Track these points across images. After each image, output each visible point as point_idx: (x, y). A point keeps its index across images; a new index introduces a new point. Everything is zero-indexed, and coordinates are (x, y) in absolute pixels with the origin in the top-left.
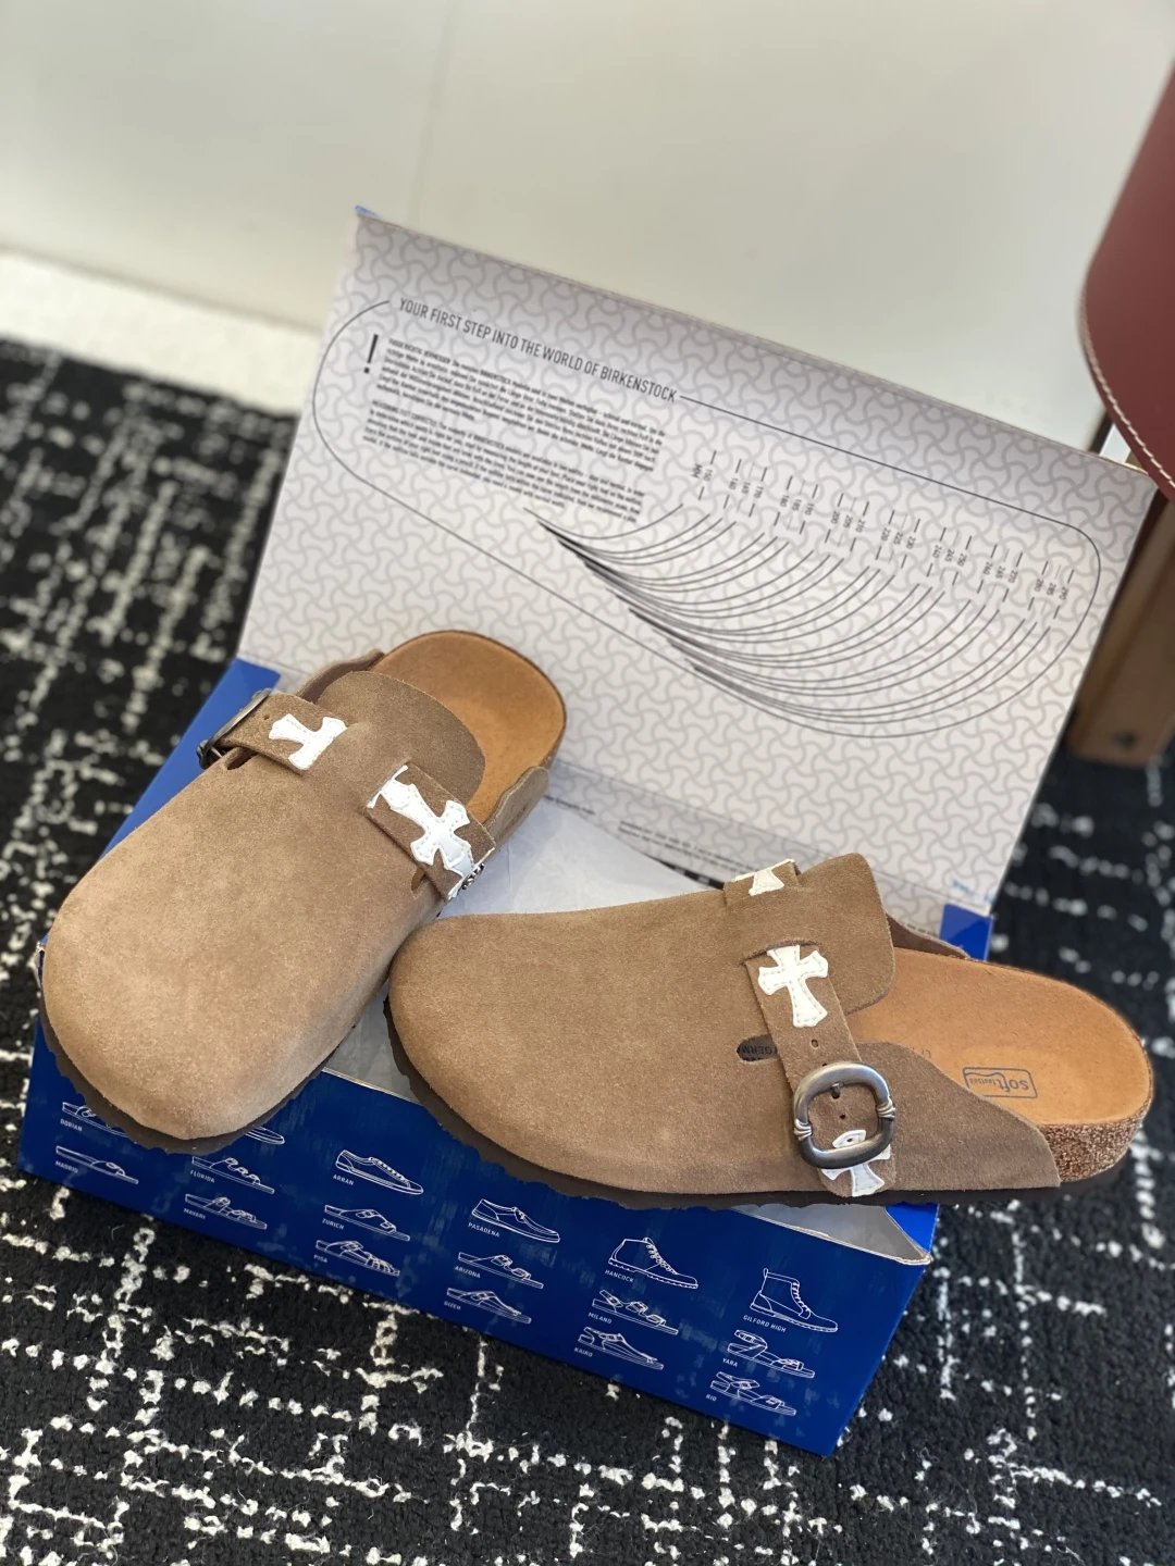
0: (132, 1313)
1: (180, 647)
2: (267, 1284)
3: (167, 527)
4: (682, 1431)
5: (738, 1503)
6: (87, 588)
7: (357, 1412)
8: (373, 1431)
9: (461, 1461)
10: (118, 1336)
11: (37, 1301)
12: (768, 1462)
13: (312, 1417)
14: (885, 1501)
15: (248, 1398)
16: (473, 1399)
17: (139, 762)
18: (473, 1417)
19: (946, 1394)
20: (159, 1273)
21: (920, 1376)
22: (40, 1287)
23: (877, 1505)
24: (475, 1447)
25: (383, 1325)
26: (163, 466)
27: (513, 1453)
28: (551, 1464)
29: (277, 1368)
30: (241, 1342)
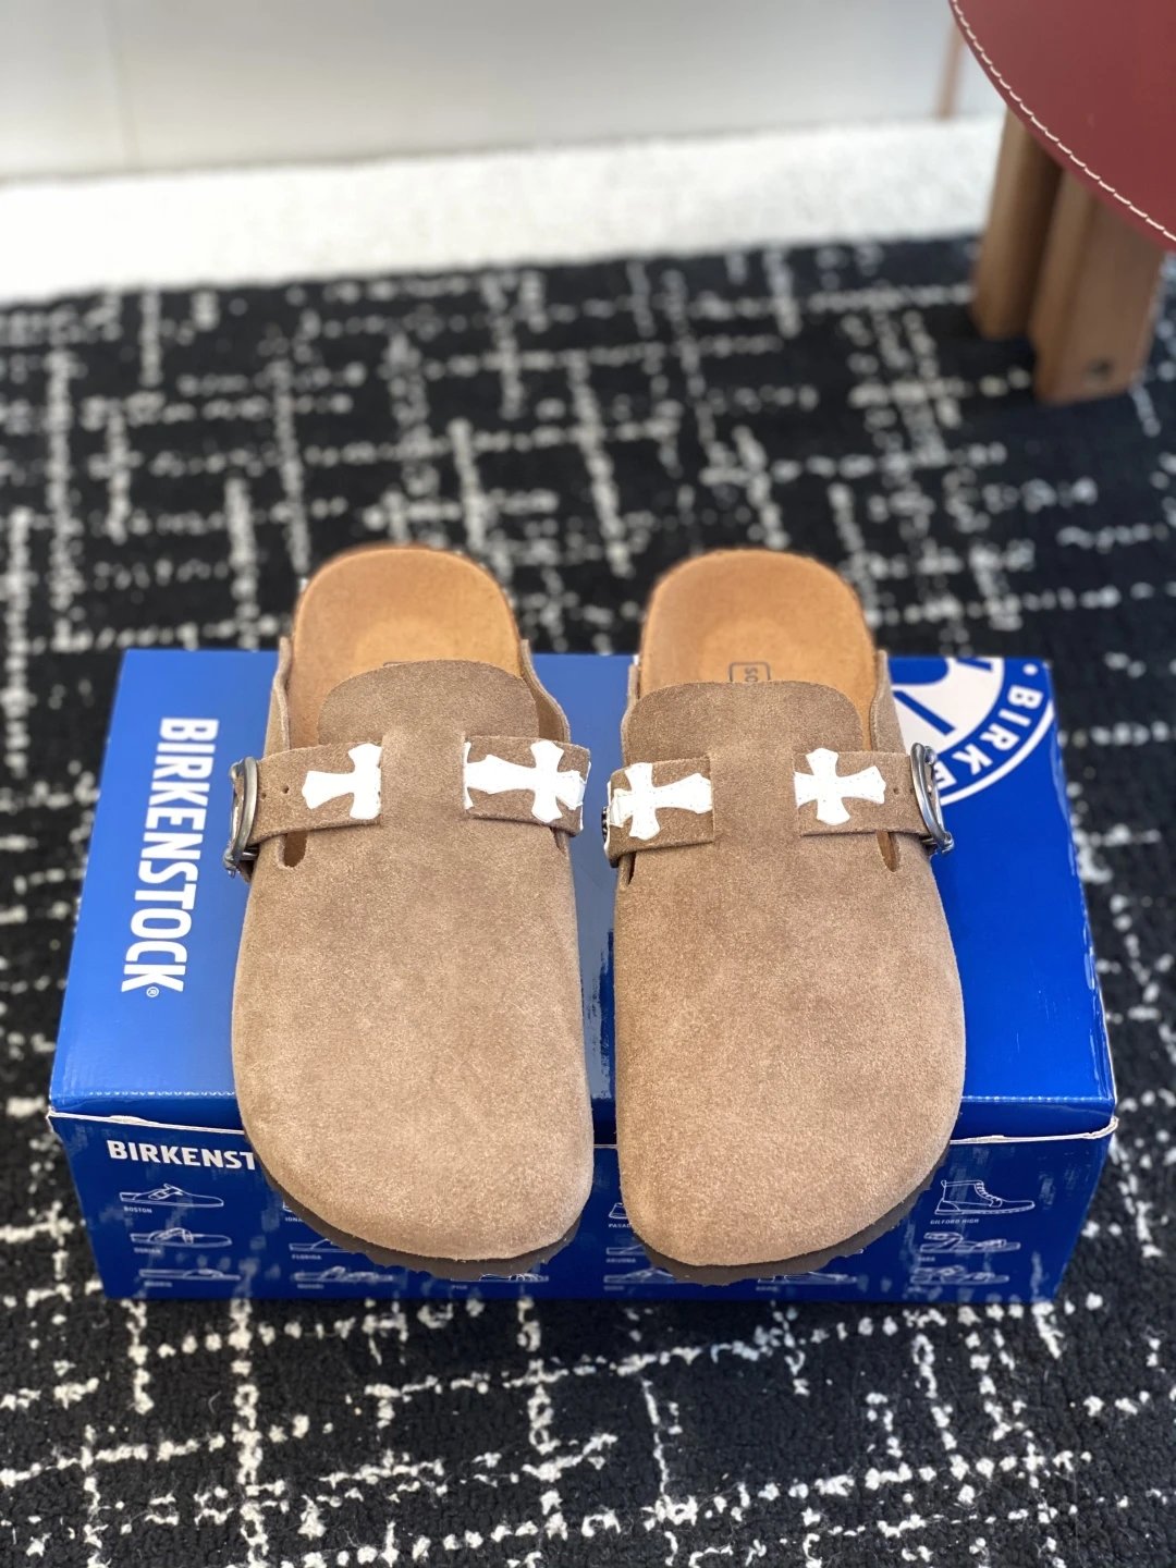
0: (265, 1495)
1: (39, 646)
4: (889, 1405)
5: (973, 1467)
7: (541, 1520)
8: (565, 1536)
9: (668, 1535)
10: (259, 1528)
11: (158, 1520)
12: (989, 1407)
13: (495, 1544)
14: (1125, 1404)
15: (421, 1547)
16: (658, 1454)
17: (44, 810)
18: (665, 1477)
19: (1150, 1251)
20: (276, 1435)
21: (1115, 1239)
22: (156, 1502)
23: (1120, 1413)
24: (679, 1512)
25: (534, 1403)
27: (720, 1503)
28: (763, 1500)
29: (438, 1500)
30: (390, 1483)
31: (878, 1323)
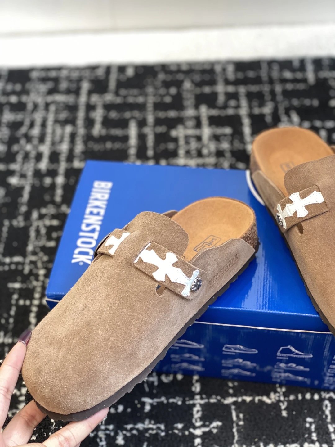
0: (107, 429)
1: (69, 166)
2: (151, 405)
3: (56, 121)
4: (314, 422)
6: (33, 154)
10: (103, 439)
17: (63, 213)
18: (236, 438)
25: (195, 410)
26: (50, 99)
29: (162, 437)
30: (146, 430)
31: (312, 395)
